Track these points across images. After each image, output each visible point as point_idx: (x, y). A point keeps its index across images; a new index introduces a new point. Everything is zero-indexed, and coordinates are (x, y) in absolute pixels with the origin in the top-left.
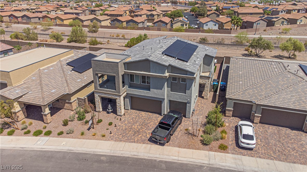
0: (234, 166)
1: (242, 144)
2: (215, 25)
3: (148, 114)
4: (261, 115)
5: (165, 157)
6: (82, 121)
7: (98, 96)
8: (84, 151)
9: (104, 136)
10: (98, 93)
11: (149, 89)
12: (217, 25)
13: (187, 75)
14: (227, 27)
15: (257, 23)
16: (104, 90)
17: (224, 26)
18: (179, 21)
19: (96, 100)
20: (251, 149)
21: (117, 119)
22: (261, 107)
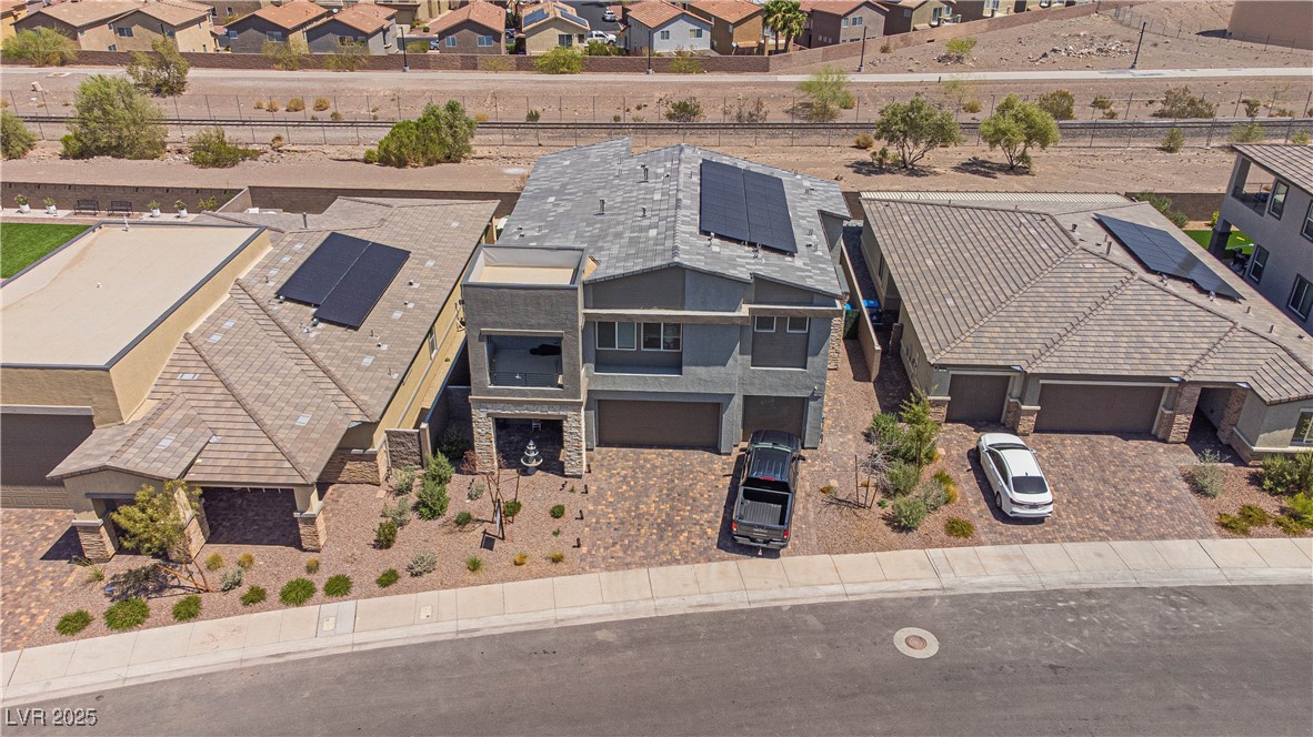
0: (1013, 579)
1: (1016, 509)
2: (699, 34)
3: (670, 454)
4: (1039, 408)
5: (802, 591)
6: (441, 520)
7: (488, 415)
8: (520, 625)
9: (556, 560)
10: (489, 406)
11: (676, 366)
12: (707, 34)
13: (811, 304)
14: (744, 39)
15: (850, 17)
16: (512, 393)
17: (731, 35)
18: (550, 21)
19: (479, 430)
20: (1039, 520)
21: (572, 491)
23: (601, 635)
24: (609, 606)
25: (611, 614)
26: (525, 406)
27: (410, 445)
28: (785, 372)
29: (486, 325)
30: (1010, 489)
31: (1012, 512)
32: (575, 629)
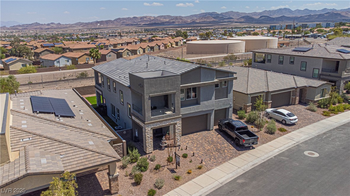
1: (292, 122)
2: (68, 61)
3: (197, 134)
4: (271, 101)
7: (151, 129)
8: (212, 189)
9: (200, 168)
10: (152, 125)
11: (197, 103)
13: (228, 77)
16: (159, 118)
17: (77, 61)
19: (148, 136)
21: (182, 150)
22: (271, 94)
23: (239, 181)
24: (231, 174)
25: (234, 176)
26: (164, 122)
27: (119, 150)
28: (223, 100)
29: (151, 93)
30: (288, 117)
31: (291, 123)
32: (230, 183)
